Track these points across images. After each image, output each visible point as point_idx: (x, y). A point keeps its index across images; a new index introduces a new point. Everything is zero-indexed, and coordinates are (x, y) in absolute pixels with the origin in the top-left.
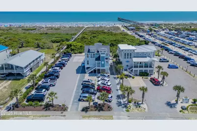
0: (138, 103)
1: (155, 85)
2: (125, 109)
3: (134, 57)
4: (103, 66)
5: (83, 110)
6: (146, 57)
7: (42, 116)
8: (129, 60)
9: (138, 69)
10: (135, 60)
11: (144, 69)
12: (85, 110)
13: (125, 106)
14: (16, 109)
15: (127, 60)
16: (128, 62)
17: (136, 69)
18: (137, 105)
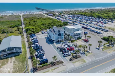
0: (88, 51)
1: (87, 42)
2: (85, 55)
3: (75, 31)
4: (62, 38)
5: (70, 60)
6: (79, 31)
7: (55, 69)
8: (73, 33)
9: (77, 37)
10: (76, 32)
11: (79, 36)
12: (71, 60)
13: (84, 54)
14: (37, 70)
15: (72, 33)
16: (72, 34)
17: (76, 37)
18: (88, 52)
